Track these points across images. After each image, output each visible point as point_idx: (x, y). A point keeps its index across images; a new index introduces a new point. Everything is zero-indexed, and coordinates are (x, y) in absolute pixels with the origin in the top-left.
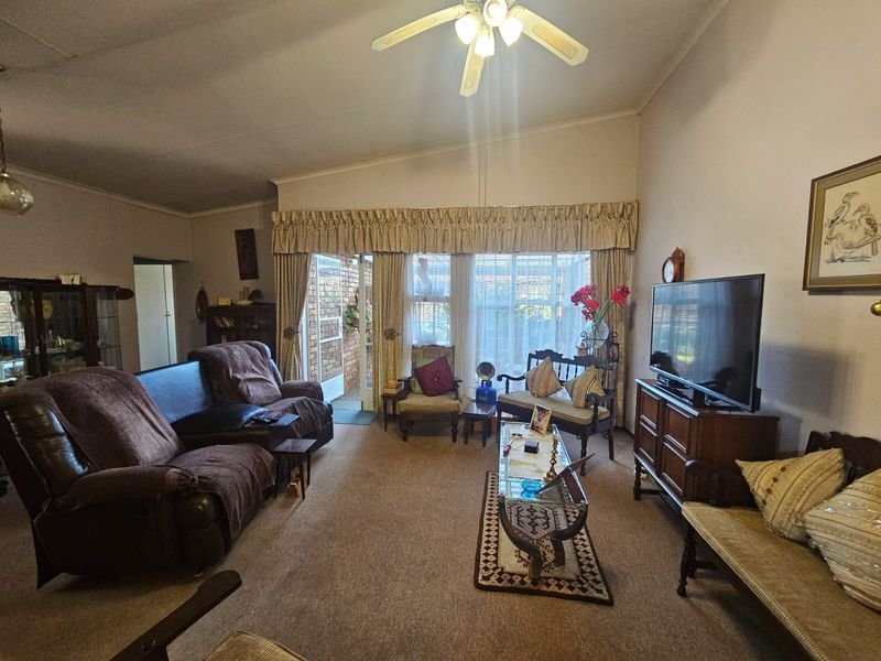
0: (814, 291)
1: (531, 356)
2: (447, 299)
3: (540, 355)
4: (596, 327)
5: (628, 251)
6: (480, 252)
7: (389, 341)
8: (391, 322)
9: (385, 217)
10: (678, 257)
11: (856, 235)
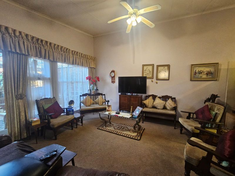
1: (81, 96)
2: (49, 79)
3: (84, 95)
4: (93, 87)
7: (20, 100)
8: (21, 90)
9: (14, 34)
10: (113, 72)
11: (148, 72)
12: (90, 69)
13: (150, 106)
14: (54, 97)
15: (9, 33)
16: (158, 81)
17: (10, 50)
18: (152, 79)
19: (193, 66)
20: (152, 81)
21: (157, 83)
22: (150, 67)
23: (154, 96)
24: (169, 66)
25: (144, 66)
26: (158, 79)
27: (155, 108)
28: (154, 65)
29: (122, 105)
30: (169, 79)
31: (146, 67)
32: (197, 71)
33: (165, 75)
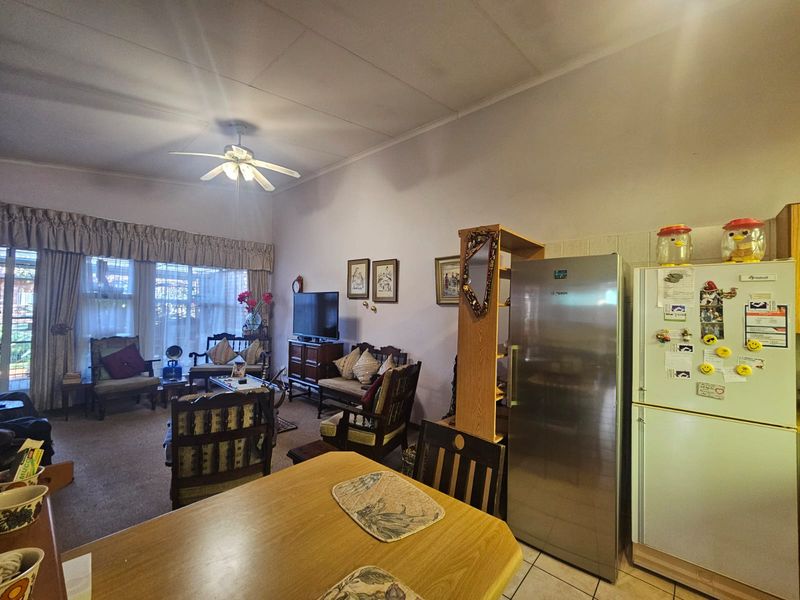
0: (351, 298)
1: (209, 339)
2: (130, 297)
3: (217, 337)
4: (254, 318)
5: (269, 272)
6: (165, 262)
7: (58, 336)
8: (62, 318)
9: (60, 219)
10: (300, 280)
11: (359, 281)
12: (252, 274)
13: (345, 373)
14: (138, 337)
15: (49, 219)
16: (378, 306)
17: (46, 247)
18: (362, 298)
19: (441, 262)
20: (367, 305)
21: (375, 310)
22: (362, 268)
23: (363, 347)
24: (396, 263)
25: (350, 263)
26: (377, 300)
27: (356, 379)
28: (369, 260)
29: (293, 368)
30: (397, 301)
31: (354, 267)
32: (450, 276)
33: (390, 290)
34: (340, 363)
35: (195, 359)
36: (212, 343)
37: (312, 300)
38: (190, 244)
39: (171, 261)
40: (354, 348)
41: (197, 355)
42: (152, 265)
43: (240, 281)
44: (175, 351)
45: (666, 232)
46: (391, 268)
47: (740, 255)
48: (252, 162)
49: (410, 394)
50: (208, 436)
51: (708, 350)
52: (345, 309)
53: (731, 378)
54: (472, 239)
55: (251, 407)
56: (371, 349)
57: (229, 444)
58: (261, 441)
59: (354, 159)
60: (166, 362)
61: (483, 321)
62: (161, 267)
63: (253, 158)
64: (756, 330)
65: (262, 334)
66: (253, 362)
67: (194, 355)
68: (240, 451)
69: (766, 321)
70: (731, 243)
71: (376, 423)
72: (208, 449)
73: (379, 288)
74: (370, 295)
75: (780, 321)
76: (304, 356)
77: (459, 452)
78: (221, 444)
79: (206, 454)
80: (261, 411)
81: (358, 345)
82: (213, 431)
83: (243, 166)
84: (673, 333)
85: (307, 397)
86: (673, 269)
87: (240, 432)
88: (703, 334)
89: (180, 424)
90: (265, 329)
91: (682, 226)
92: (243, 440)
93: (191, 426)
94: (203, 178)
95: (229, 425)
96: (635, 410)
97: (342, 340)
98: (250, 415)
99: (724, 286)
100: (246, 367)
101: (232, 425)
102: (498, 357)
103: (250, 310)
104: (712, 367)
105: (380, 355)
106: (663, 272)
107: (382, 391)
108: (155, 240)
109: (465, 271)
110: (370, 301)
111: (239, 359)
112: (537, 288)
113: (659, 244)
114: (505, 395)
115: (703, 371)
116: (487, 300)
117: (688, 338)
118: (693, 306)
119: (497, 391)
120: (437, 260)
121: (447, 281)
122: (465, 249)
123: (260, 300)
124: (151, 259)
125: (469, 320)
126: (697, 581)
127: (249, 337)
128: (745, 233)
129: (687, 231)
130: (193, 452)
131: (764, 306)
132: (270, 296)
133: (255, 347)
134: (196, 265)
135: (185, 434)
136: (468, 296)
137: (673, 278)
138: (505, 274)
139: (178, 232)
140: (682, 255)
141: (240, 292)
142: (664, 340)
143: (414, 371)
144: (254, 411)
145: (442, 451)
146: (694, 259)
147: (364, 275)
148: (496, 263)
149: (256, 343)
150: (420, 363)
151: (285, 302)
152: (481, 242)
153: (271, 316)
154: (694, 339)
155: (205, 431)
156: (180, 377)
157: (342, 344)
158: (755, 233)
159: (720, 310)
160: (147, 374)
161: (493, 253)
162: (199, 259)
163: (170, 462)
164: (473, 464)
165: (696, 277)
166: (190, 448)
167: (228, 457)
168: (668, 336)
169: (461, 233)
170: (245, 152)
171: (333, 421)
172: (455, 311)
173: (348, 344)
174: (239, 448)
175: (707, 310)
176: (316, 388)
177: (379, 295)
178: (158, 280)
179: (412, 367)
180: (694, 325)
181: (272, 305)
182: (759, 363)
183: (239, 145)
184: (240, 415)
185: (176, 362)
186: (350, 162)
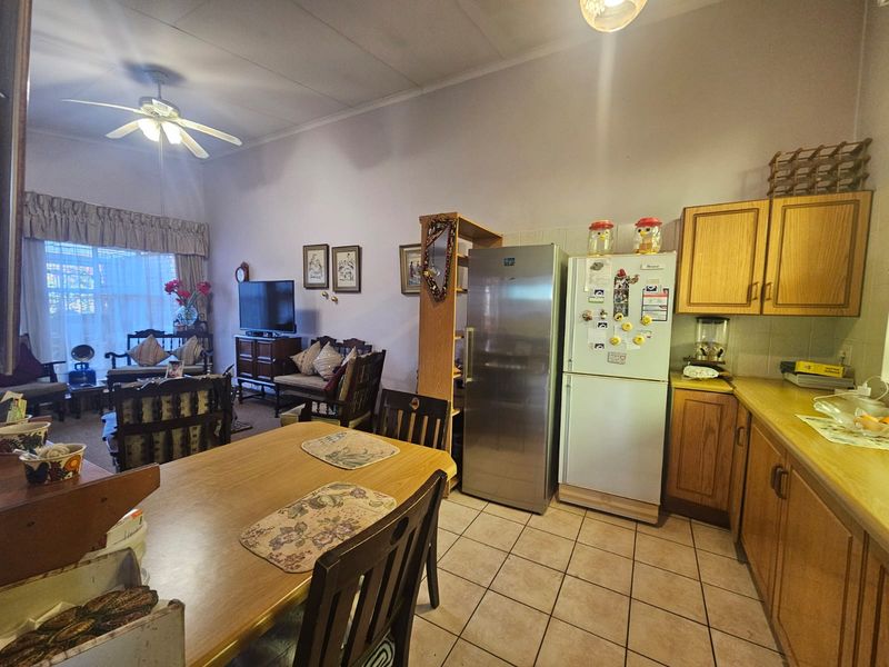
0: (307, 288)
1: (130, 336)
3: (140, 335)
4: (188, 312)
5: (204, 258)
10: (245, 267)
11: (317, 269)
12: (183, 259)
13: (305, 367)
14: (28, 335)
16: (338, 296)
18: (321, 288)
19: (404, 249)
20: (327, 296)
21: (336, 300)
22: (321, 254)
23: (324, 341)
24: (359, 250)
25: (307, 248)
26: (338, 290)
27: (317, 375)
28: (328, 247)
29: (241, 366)
30: (360, 291)
31: (310, 253)
32: (415, 265)
33: (352, 279)
34: (298, 359)
35: (114, 360)
36: (134, 342)
37: (261, 291)
38: (93, 219)
39: (67, 239)
40: (313, 342)
41: (115, 355)
42: (38, 243)
43: (166, 267)
44: (83, 351)
45: (596, 227)
46: (353, 255)
47: (645, 248)
48: (179, 120)
49: (375, 380)
50: (158, 424)
51: (617, 325)
52: (302, 299)
53: (631, 347)
54: (432, 225)
55: (206, 394)
56: (334, 343)
57: (183, 431)
58: (219, 428)
59: (308, 128)
60: (71, 365)
61: (442, 306)
62: (51, 247)
63: (179, 116)
64: (648, 308)
65: (200, 331)
66: (191, 362)
67: (112, 356)
68: (196, 439)
69: (655, 301)
70: (639, 238)
71: (340, 410)
72: (160, 437)
73: (339, 277)
74: (331, 285)
75: (664, 301)
76: (256, 353)
77: (414, 411)
78: (174, 431)
79: (157, 442)
80: (217, 396)
81: (318, 339)
82: (164, 418)
83: (167, 126)
84: (595, 314)
85: (260, 398)
86: (598, 259)
87: (194, 418)
88: (615, 313)
89: (125, 412)
90: (203, 325)
91: (607, 222)
92: (199, 427)
93: (138, 415)
94: (109, 135)
95: (182, 412)
96: (565, 377)
97: (299, 334)
98: (206, 401)
99: (630, 274)
100: (182, 367)
101: (186, 412)
102: (455, 338)
103: (181, 302)
104: (619, 339)
105: (342, 349)
106: (590, 262)
107: (346, 380)
108: (40, 212)
109: (426, 257)
110: (330, 291)
111: (172, 358)
112: (497, 281)
113: (590, 237)
114: (462, 373)
115: (613, 342)
116: (446, 285)
117: (604, 316)
118: (609, 289)
119: (455, 370)
120: (402, 247)
121: (412, 269)
122: (425, 236)
123: (195, 291)
124: (37, 236)
125: (430, 305)
126: (599, 503)
127: (182, 334)
128: (648, 230)
129: (610, 226)
130: (142, 441)
131: (655, 290)
132: (207, 286)
133: (193, 346)
134: (103, 245)
135: (131, 422)
136: (429, 282)
137: (596, 267)
138: (463, 261)
139: (74, 203)
140: (606, 247)
141: (167, 281)
142: (588, 319)
143: (379, 358)
144: (210, 397)
145: (401, 413)
146: (615, 251)
147: (323, 263)
148: (454, 250)
149: (193, 341)
150: (384, 351)
151: (226, 293)
152: (440, 229)
153: (210, 309)
154: (608, 318)
155: (155, 419)
156: (95, 382)
157: (300, 338)
158: (655, 230)
159: (627, 293)
160: (48, 379)
161: (451, 240)
162: (107, 237)
163: (116, 451)
164: (426, 418)
165: (612, 266)
166: (138, 436)
167: (182, 445)
168: (592, 315)
169: (422, 219)
170: (170, 108)
171: (295, 412)
172: (417, 300)
173: (307, 339)
174: (195, 436)
175: (619, 292)
176: (271, 387)
177: (341, 284)
178: (49, 266)
179: (376, 354)
180: (609, 306)
181: (210, 297)
182: (648, 334)
183: (159, 98)
184: (194, 402)
185: (87, 365)
186: (302, 130)
